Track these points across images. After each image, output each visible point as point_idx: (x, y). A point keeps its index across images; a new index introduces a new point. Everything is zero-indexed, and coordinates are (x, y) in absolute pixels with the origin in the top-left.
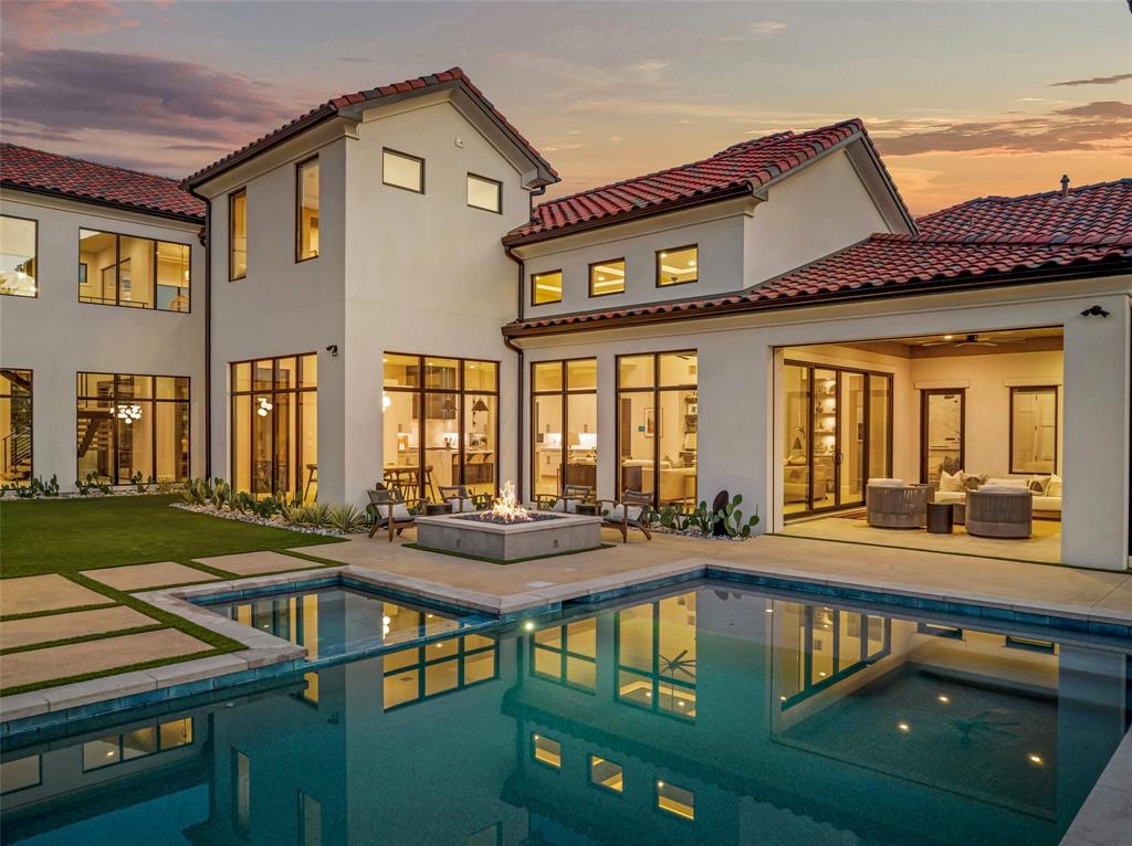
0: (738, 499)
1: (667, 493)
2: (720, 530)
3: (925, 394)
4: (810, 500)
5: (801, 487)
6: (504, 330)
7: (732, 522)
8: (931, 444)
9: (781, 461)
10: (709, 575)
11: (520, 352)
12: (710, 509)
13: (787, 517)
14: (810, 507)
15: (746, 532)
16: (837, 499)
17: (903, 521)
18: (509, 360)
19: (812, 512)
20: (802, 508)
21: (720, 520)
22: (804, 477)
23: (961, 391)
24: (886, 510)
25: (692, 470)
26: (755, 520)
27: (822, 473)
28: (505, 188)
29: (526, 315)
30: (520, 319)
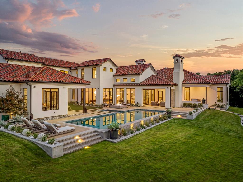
0: (139, 103)
1: (132, 103)
2: (137, 106)
3: (159, 91)
4: (146, 103)
5: (145, 102)
6: (113, 85)
7: (138, 105)
8: (159, 97)
9: (143, 99)
10: (137, 109)
11: (115, 87)
12: (136, 104)
13: (144, 105)
14: (146, 104)
15: (140, 106)
16: (149, 103)
17: (154, 105)
18: (114, 88)
19: (146, 105)
20: (145, 104)
21: (137, 105)
22: (145, 101)
23: (162, 91)
24: (153, 104)
25: (133, 100)
26: (141, 105)
27: (147, 100)
28: (113, 69)
29: (116, 83)
30: (115, 84)
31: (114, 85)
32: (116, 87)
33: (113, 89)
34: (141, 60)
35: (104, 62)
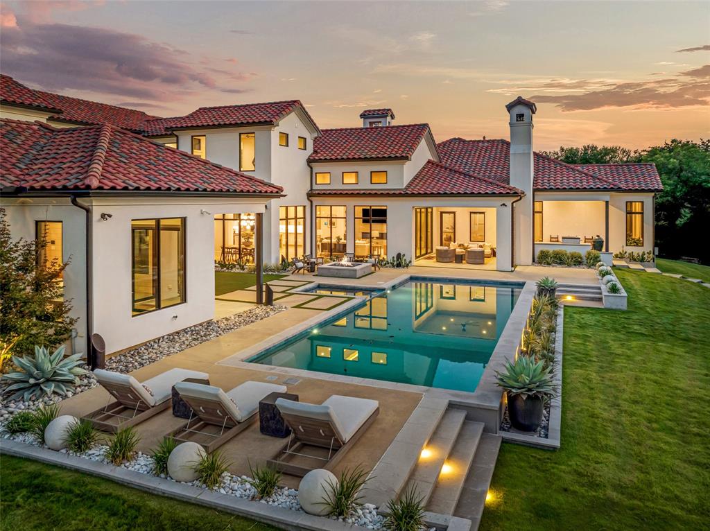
2: (399, 265)
3: (442, 213)
6: (307, 194)
7: (404, 263)
10: (411, 278)
11: (311, 201)
12: (395, 259)
17: (448, 260)
18: (308, 205)
21: (399, 262)
23: (454, 213)
24: (443, 256)
28: (305, 139)
29: (313, 188)
30: (311, 190)
31: (311, 195)
32: (316, 200)
33: (305, 207)
34: (379, 110)
35: (283, 113)
